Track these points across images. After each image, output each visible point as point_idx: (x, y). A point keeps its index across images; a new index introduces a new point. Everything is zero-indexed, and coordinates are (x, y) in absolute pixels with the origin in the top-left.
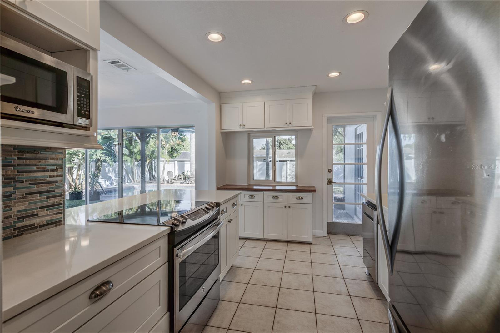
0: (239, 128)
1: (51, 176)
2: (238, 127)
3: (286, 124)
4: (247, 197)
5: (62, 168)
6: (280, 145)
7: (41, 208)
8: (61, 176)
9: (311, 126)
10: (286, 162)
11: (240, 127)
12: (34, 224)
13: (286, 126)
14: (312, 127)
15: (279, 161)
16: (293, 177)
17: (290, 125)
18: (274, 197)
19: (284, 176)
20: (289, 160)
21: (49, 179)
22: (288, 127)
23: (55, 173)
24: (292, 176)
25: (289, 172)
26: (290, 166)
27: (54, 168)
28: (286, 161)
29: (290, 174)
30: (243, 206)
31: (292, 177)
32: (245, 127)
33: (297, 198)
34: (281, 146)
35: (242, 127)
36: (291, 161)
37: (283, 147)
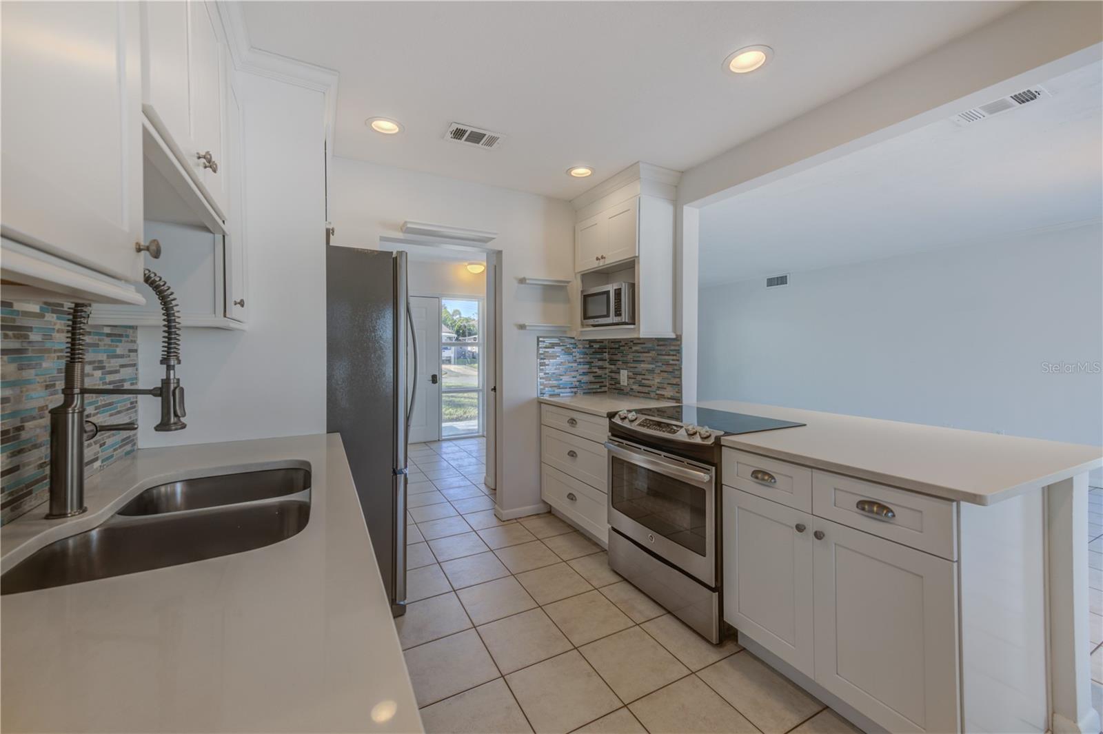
1: (673, 360)
5: (679, 353)
7: (668, 384)
8: (678, 360)
12: (663, 395)
21: (671, 362)
23: (675, 358)
27: (674, 353)
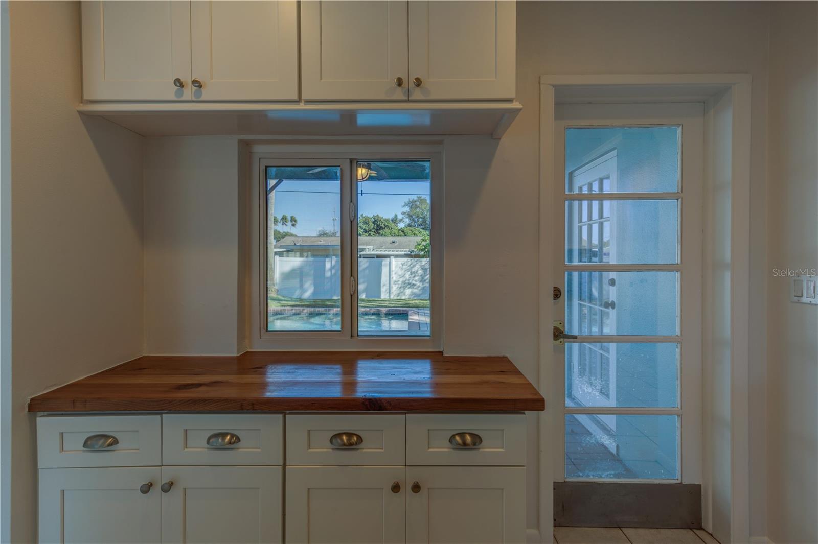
0: (174, 98)
2: (170, 92)
3: (400, 82)
4: (199, 442)
6: (379, 230)
9: (510, 101)
10: (388, 259)
11: (178, 93)
13: (399, 94)
14: (516, 105)
15: (375, 257)
16: (400, 288)
17: (417, 94)
18: (339, 435)
19: (384, 285)
20: (394, 256)
22: (408, 101)
24: (399, 284)
25: (394, 277)
26: (396, 267)
28: (388, 256)
29: (397, 280)
30: (175, 496)
31: (400, 286)
32: (206, 95)
33: (452, 439)
34: (381, 232)
35: (188, 93)
36: (397, 256)
37: (384, 233)
